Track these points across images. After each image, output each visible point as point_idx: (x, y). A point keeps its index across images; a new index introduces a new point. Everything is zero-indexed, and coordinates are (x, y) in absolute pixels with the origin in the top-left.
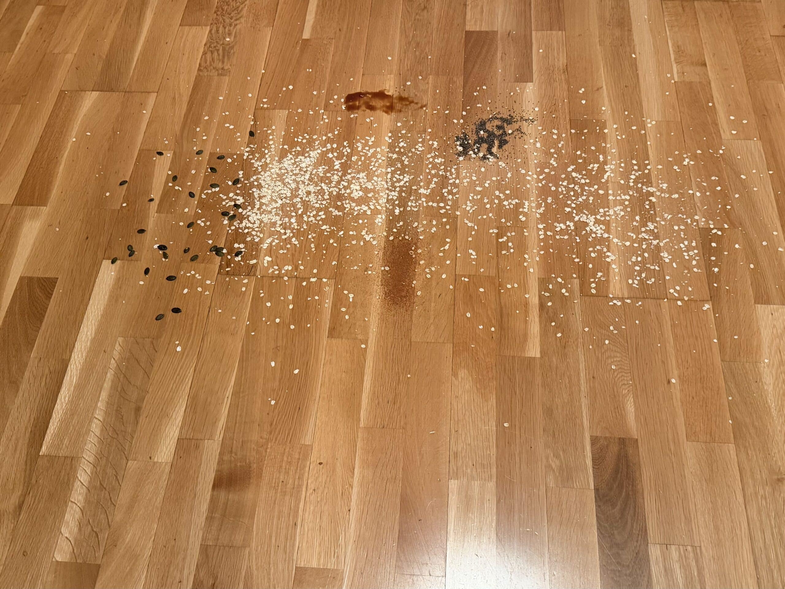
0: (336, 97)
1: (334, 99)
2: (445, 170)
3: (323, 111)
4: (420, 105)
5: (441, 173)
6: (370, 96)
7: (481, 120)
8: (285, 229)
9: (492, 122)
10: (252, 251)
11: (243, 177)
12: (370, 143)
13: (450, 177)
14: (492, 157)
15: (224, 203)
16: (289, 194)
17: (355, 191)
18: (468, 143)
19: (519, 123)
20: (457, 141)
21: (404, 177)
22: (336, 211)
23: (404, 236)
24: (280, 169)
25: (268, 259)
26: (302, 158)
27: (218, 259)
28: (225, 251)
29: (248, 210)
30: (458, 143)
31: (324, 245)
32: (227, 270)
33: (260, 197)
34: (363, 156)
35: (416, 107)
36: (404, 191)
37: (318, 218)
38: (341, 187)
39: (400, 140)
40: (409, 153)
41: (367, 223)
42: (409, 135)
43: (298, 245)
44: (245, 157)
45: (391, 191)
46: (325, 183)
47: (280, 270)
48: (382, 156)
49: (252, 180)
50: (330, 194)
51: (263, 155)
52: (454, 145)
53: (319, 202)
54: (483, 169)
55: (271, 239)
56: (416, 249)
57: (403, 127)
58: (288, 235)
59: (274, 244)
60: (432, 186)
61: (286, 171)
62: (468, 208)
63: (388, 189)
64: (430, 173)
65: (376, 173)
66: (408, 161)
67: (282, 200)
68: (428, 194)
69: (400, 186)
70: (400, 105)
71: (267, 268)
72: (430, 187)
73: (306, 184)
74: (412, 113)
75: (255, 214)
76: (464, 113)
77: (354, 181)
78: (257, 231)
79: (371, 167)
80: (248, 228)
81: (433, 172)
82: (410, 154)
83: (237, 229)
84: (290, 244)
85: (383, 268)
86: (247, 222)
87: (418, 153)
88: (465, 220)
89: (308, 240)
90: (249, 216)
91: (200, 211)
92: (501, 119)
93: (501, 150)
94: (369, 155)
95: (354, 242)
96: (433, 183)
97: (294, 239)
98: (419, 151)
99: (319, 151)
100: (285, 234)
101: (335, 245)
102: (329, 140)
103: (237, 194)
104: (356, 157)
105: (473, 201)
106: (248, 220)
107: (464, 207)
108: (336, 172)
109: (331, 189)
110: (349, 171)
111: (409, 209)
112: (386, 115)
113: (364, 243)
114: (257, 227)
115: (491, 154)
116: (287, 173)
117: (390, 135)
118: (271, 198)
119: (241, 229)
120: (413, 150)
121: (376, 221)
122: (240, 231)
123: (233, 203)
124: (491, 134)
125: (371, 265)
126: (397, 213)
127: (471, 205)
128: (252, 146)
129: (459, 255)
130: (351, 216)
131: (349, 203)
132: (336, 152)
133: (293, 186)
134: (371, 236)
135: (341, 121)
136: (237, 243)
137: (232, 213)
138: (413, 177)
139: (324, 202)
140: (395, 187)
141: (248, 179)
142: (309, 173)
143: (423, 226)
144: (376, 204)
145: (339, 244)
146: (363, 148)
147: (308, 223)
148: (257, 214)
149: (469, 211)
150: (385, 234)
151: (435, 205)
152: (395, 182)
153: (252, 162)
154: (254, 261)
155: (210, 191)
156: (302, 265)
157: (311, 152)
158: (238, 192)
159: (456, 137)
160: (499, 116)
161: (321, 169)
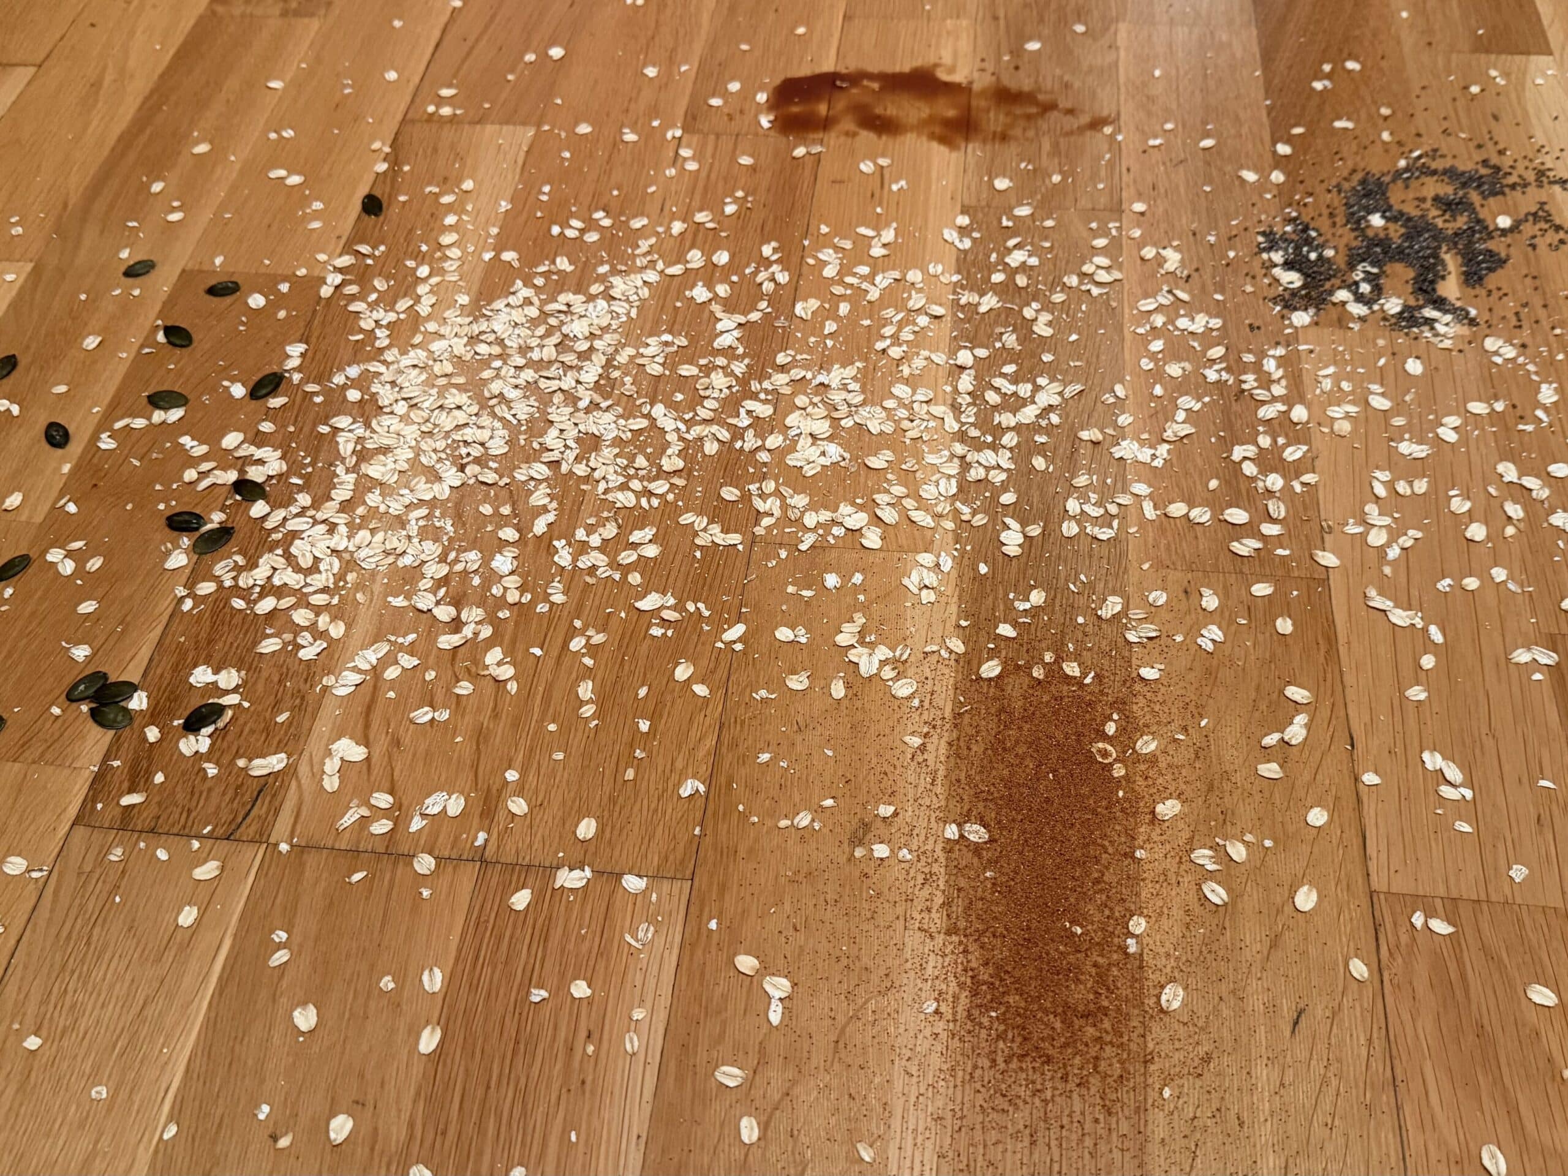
0: (734, 87)
1: (725, 94)
2: (1235, 366)
3: (678, 133)
4: (1085, 119)
5: (1212, 375)
6: (876, 86)
7: (1359, 176)
8: (458, 603)
9: (1414, 184)
10: (276, 708)
11: (299, 369)
12: (877, 251)
13: (1261, 394)
14: (1448, 318)
15: (190, 475)
16: (498, 447)
17: (804, 442)
18: (1320, 257)
19: (1532, 190)
20: (1269, 249)
21: (1037, 388)
22: (715, 529)
23: (1059, 660)
24: (474, 340)
25: (350, 750)
26: (576, 300)
27: (98, 739)
28: (138, 702)
29: (294, 510)
30: (1277, 257)
31: (643, 692)
32: (127, 800)
33: (363, 455)
34: (842, 298)
35: (1072, 123)
36: (1041, 449)
37: (628, 557)
38: (744, 421)
39: (1011, 243)
40: (1052, 290)
41: (862, 588)
42: (1049, 223)
43: (512, 687)
44: (326, 291)
45: (978, 446)
46: (671, 405)
47: (399, 814)
48: (930, 300)
49: (339, 379)
50: (691, 449)
51: (406, 285)
52: (1256, 264)
53: (636, 485)
54: (1414, 367)
55: (384, 648)
56: (1129, 732)
57: (1020, 194)
58: (468, 631)
59: (392, 673)
60: (1178, 427)
61: (496, 350)
62: (1377, 538)
63: (962, 436)
64: (1158, 375)
65: (906, 371)
66: (1049, 324)
67: (462, 468)
68: (1158, 463)
69: (1018, 428)
70: (1001, 117)
71: (337, 802)
72: (1169, 434)
73: (582, 404)
74: (1056, 145)
75: (322, 528)
76: (1283, 149)
77: (801, 400)
78: (318, 610)
79: (880, 345)
80: (280, 592)
81: (1174, 370)
82: (1058, 297)
83: (224, 594)
84: (474, 677)
85: (952, 831)
86: (280, 562)
87: (1096, 291)
88: (1372, 592)
89: (567, 661)
90: (295, 535)
91: (72, 508)
92: (1451, 174)
93: (1479, 290)
94: (874, 294)
95: (797, 683)
96: (1181, 416)
97: (494, 655)
98: (1099, 284)
99: (652, 276)
100: (456, 625)
101: (701, 690)
102: (696, 236)
103: (259, 439)
104: (814, 304)
105: (1393, 502)
106: (288, 557)
107: (1353, 529)
108: (721, 361)
109: (697, 431)
110: (781, 359)
111: (1070, 529)
112: (943, 150)
113: (848, 686)
114: (325, 590)
115: (1440, 303)
116: (503, 357)
117: (963, 220)
118: (414, 462)
119: (244, 593)
120: (1073, 281)
121: (912, 582)
122: (238, 604)
123: (232, 476)
124: (1415, 228)
125: (886, 810)
126: (1012, 550)
127: (1387, 521)
128: (364, 249)
129: (1370, 778)
130: (783, 554)
131: (777, 493)
132: (725, 280)
133: (523, 410)
134: (883, 652)
135: (753, 169)
136: (207, 662)
137: (217, 518)
138: (1079, 387)
139: (660, 487)
140: (999, 431)
141: (322, 377)
142: (599, 360)
143: (1153, 613)
144: (909, 503)
145: (723, 687)
146: (845, 270)
147: (572, 577)
148: (332, 528)
149: (1382, 550)
150: (958, 646)
151: (1201, 515)
152: (995, 407)
153: (352, 308)
154: (276, 762)
155: (139, 423)
156: (520, 789)
157: (616, 281)
158: (267, 427)
159: (1263, 234)
160: (1438, 164)
161: (653, 345)
